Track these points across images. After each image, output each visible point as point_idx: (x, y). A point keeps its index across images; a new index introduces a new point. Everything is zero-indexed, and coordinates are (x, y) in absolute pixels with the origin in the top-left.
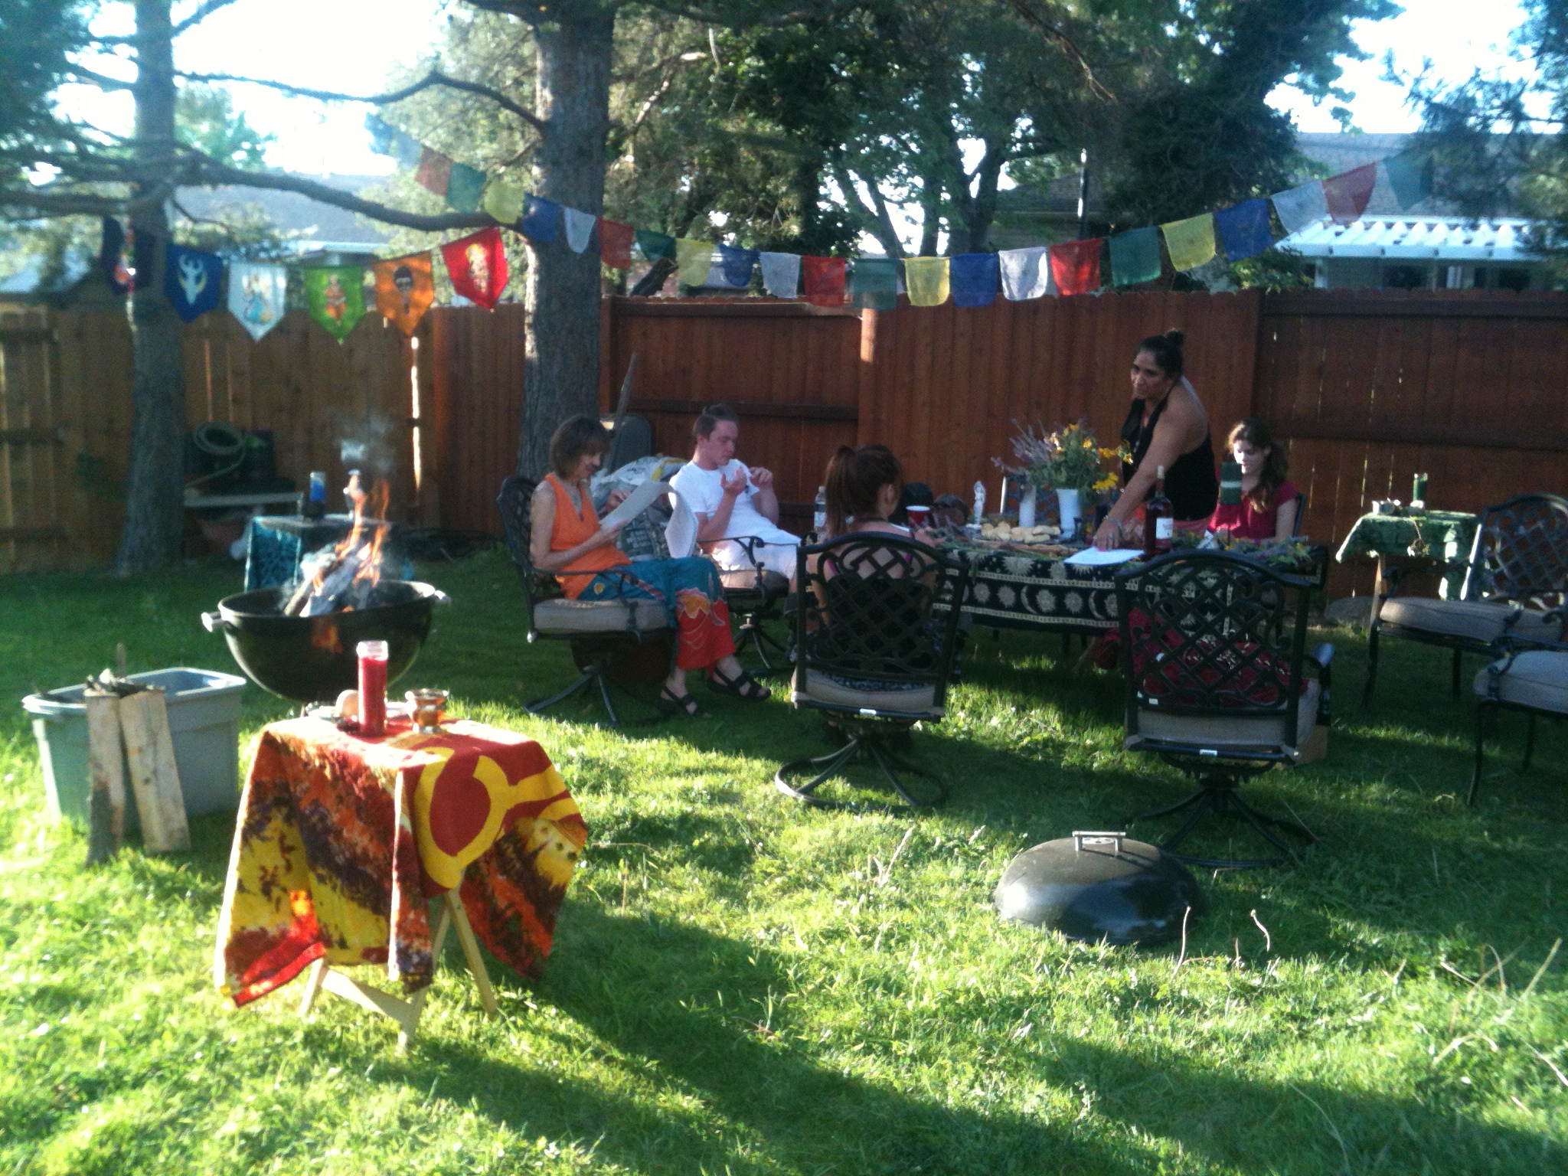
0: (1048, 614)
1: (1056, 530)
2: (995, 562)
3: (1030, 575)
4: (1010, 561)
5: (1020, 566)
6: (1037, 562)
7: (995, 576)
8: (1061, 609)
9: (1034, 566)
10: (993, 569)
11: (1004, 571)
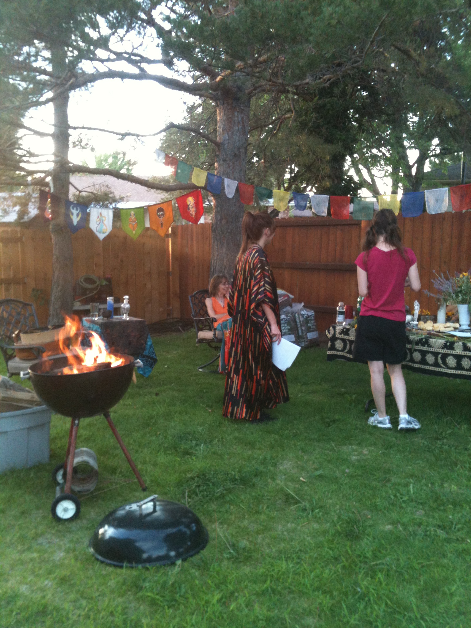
0: (452, 368)
1: (457, 325)
2: (425, 342)
3: (443, 348)
4: (432, 341)
5: (437, 344)
6: (447, 342)
7: (425, 348)
8: (459, 366)
9: (446, 344)
10: (423, 345)
11: (429, 346)
